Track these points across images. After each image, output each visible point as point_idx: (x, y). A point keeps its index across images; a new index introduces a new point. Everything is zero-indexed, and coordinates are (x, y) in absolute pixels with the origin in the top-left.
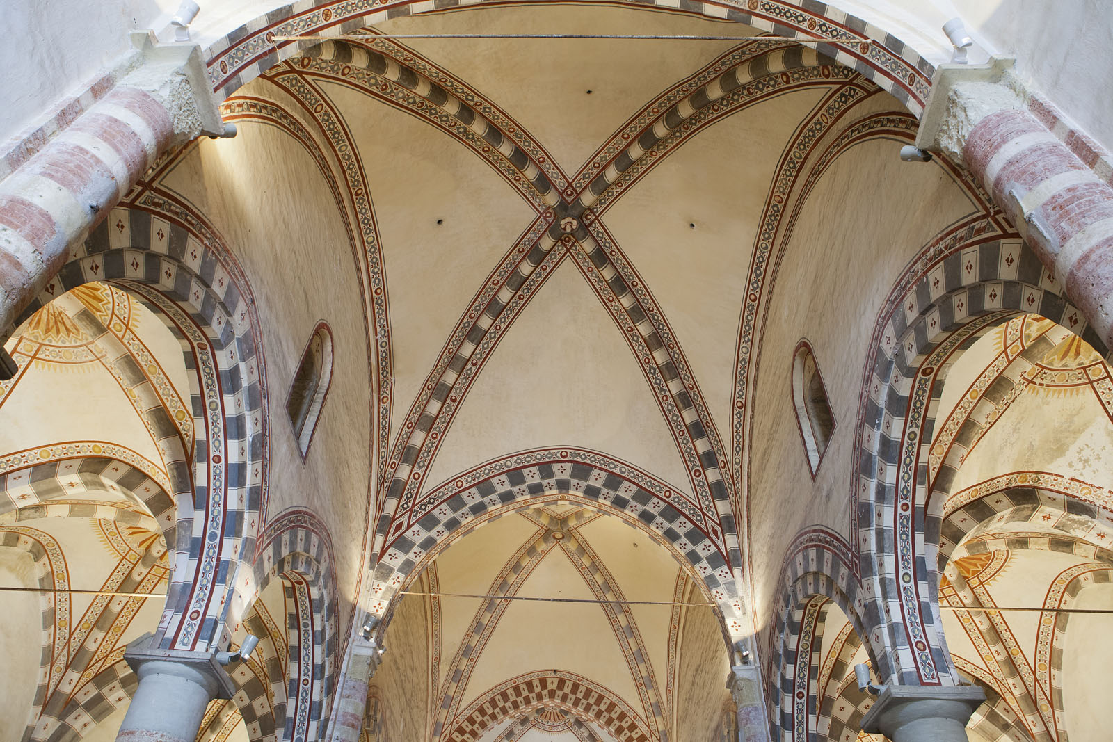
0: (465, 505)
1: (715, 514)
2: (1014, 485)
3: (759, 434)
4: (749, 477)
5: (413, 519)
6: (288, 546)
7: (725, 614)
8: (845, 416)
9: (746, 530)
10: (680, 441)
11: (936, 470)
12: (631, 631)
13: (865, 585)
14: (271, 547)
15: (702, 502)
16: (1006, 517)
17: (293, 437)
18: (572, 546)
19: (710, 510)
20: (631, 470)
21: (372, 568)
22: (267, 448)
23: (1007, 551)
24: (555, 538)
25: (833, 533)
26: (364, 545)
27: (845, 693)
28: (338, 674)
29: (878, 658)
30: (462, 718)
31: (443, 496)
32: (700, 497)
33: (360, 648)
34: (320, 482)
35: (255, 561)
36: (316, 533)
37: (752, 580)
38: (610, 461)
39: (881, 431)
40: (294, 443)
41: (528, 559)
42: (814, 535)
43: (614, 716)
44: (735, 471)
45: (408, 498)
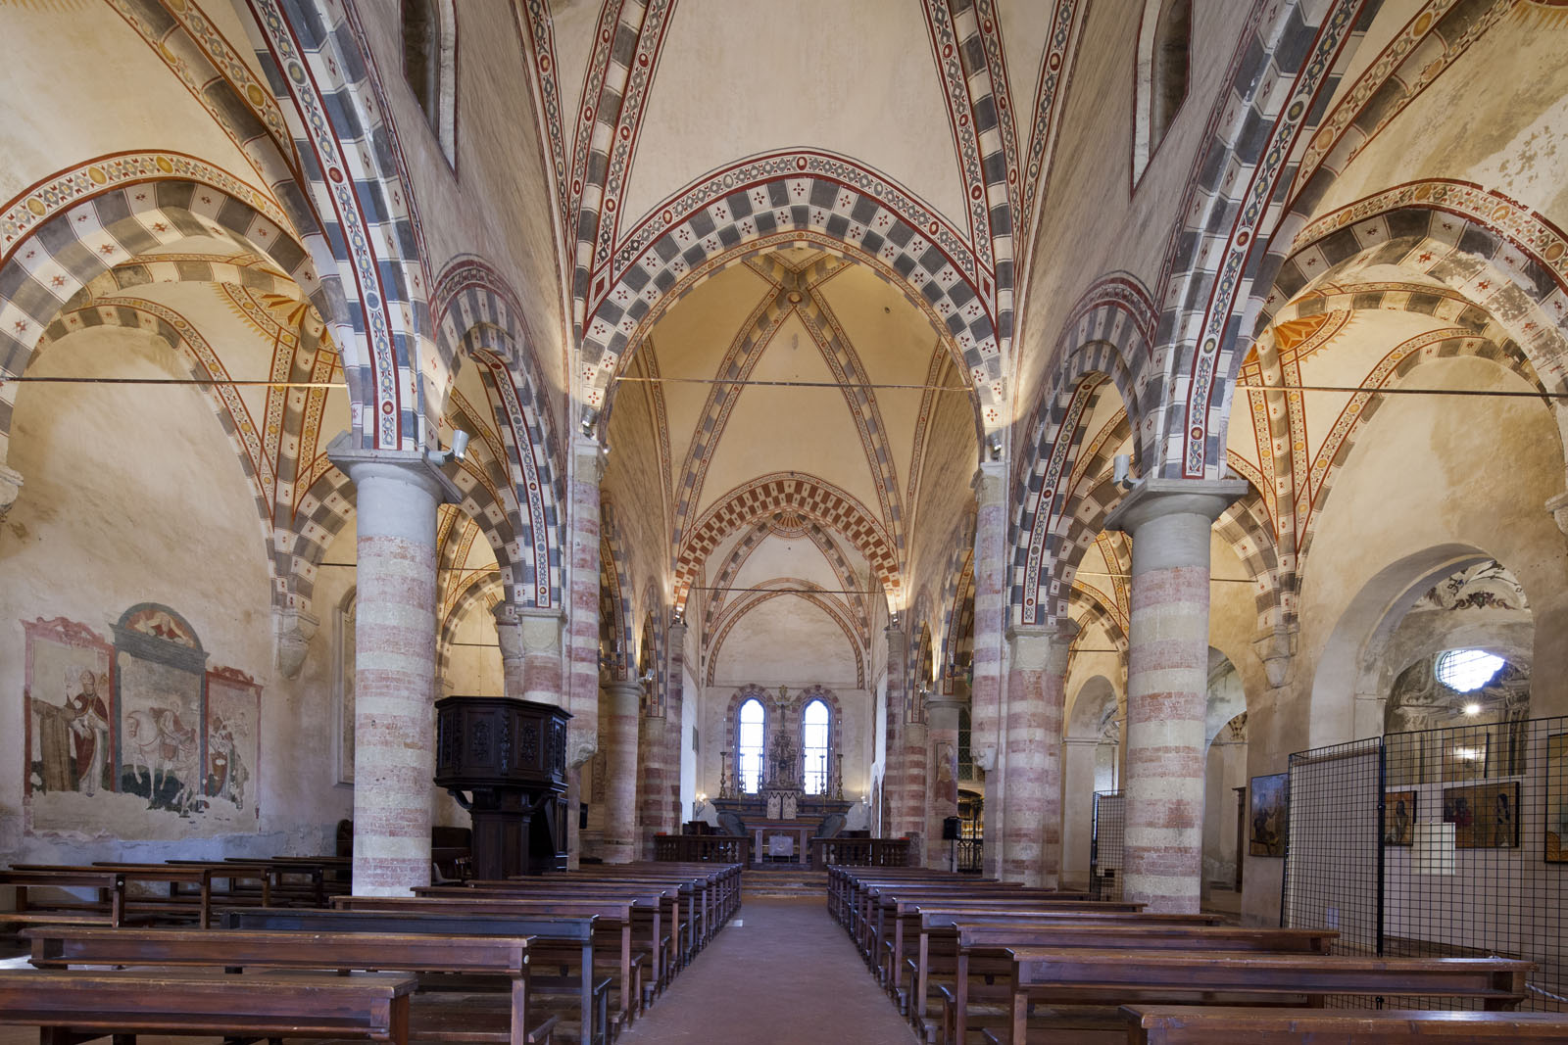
0: (677, 250)
1: (991, 260)
2: (1406, 202)
3: (1072, 118)
4: (1045, 198)
5: (617, 274)
6: (470, 315)
7: (982, 400)
8: (1207, 76)
9: (1025, 282)
10: (960, 135)
11: (1307, 176)
12: (876, 424)
13: (1156, 356)
14: (448, 316)
15: (976, 240)
16: (1371, 257)
17: (428, 133)
18: (811, 313)
19: (985, 253)
20: (890, 188)
21: (578, 346)
22: (399, 153)
23: (1349, 312)
24: (791, 302)
25: (1136, 282)
26: (562, 313)
27: (1094, 493)
28: (565, 476)
29: (1143, 449)
30: (700, 525)
31: (648, 236)
32: (976, 232)
33: (584, 448)
34: (486, 214)
35: (435, 335)
36: (499, 295)
37: (1021, 355)
38: (863, 173)
39: (1252, 102)
40: (434, 146)
41: (759, 333)
42: (1110, 287)
43: (852, 520)
44: (1027, 188)
45: (605, 242)
